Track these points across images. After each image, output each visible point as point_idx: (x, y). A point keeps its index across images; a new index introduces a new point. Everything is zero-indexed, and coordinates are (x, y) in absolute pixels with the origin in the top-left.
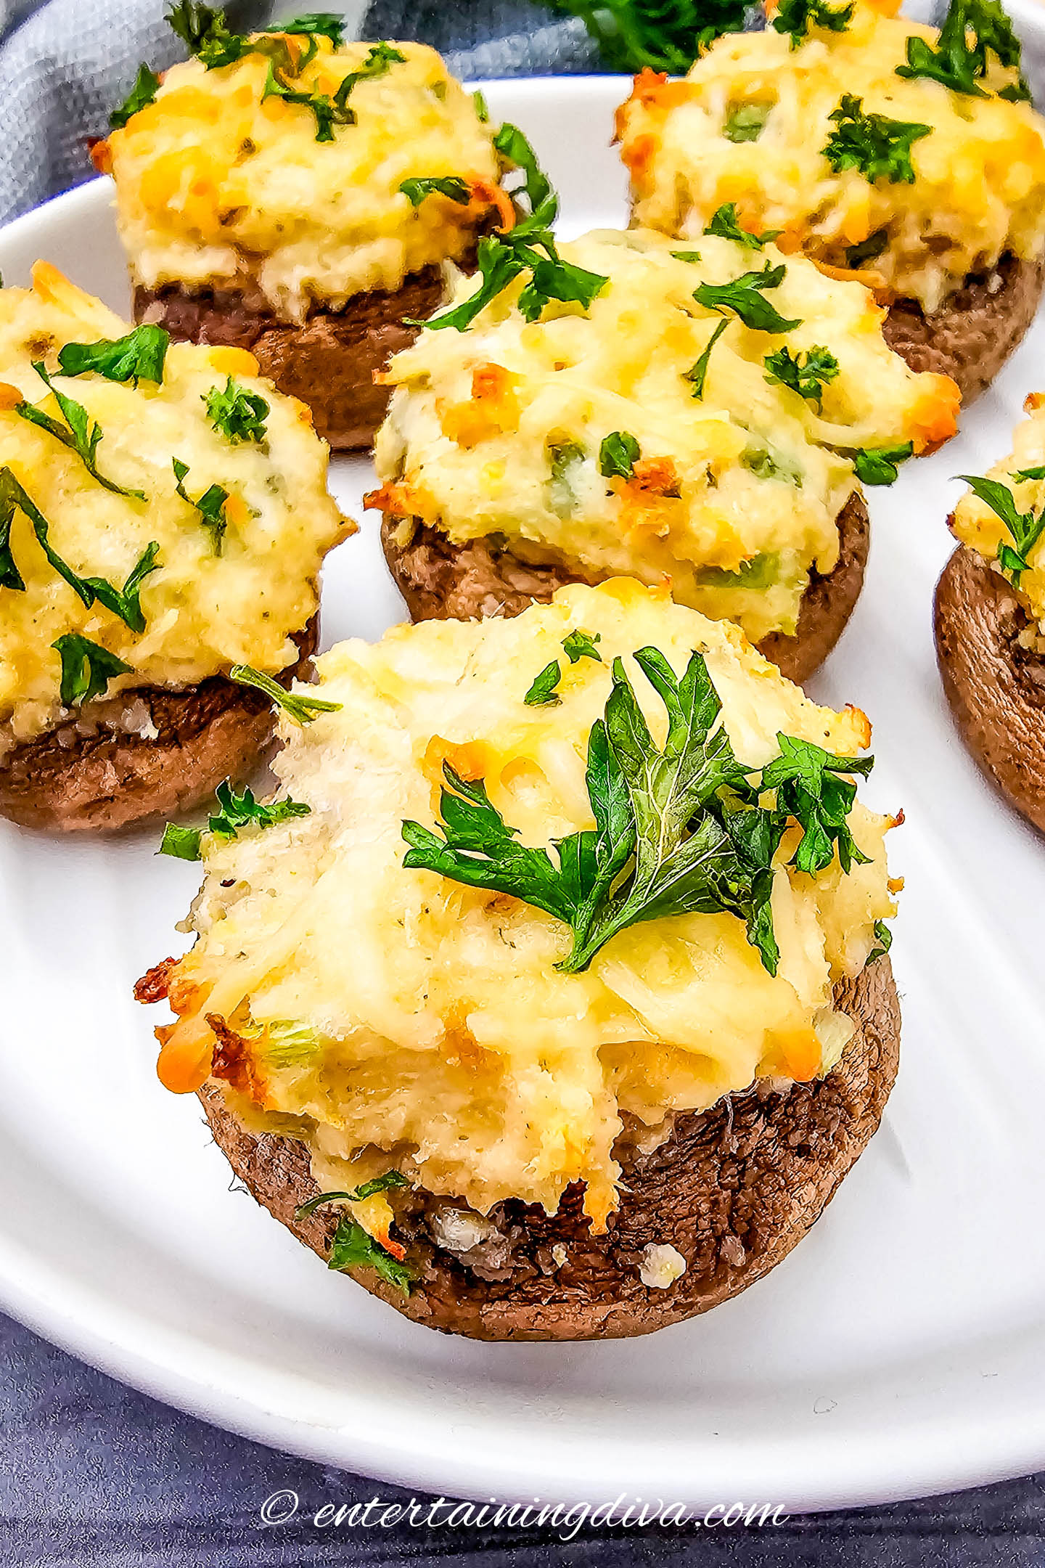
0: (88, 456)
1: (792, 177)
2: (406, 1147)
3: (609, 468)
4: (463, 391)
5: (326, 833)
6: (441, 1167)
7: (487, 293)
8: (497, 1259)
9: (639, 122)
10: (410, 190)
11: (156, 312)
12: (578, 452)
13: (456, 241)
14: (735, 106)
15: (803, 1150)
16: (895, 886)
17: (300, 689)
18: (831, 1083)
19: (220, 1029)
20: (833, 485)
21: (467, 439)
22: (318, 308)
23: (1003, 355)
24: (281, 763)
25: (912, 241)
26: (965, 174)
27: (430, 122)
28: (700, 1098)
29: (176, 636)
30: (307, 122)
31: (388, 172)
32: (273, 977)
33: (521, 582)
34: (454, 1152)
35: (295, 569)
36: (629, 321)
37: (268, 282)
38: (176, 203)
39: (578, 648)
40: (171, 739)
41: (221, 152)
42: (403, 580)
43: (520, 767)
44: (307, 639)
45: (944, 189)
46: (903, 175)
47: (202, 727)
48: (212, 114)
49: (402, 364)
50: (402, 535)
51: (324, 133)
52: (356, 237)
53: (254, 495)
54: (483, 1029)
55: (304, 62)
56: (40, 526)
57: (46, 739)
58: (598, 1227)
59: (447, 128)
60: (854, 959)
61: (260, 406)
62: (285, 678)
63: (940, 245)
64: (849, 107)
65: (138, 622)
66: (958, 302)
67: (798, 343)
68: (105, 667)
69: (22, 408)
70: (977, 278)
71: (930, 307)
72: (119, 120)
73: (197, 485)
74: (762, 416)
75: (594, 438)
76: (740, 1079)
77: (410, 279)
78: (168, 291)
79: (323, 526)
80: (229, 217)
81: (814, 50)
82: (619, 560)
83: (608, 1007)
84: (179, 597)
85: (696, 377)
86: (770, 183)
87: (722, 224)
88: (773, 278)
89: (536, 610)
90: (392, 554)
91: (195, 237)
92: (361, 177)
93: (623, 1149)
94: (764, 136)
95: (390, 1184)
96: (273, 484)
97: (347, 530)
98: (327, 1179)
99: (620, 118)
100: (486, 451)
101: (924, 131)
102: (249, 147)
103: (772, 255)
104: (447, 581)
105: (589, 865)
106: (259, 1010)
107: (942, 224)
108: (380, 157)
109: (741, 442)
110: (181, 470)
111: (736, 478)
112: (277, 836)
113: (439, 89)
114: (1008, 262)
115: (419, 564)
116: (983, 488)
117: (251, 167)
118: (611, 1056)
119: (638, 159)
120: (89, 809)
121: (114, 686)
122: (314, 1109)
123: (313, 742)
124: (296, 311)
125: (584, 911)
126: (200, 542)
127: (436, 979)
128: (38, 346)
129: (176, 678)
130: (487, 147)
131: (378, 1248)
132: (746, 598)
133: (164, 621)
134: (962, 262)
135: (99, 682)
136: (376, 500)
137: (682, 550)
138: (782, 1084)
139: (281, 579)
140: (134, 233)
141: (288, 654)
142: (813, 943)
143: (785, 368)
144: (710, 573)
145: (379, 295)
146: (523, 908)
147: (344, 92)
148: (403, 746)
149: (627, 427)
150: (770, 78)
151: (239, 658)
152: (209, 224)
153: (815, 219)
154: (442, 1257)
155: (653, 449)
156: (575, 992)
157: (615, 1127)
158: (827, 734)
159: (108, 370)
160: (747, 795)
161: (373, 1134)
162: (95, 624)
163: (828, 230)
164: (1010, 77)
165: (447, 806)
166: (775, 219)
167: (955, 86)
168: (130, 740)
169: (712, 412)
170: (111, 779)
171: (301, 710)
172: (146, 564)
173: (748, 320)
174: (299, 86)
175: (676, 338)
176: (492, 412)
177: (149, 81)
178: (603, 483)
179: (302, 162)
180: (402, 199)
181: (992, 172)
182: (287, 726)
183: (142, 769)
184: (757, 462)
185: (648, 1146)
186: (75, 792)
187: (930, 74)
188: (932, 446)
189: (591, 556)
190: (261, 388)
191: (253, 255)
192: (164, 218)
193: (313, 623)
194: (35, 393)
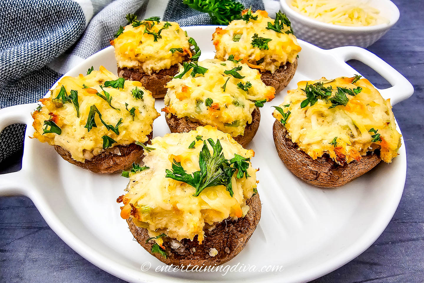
0: (110, 102)
1: (245, 48)
2: (165, 229)
3: (207, 105)
4: (180, 90)
5: (152, 172)
6: (171, 232)
7: (185, 72)
8: (182, 251)
9: (217, 37)
10: (172, 50)
11: (122, 72)
12: (202, 102)
13: (181, 59)
14: (235, 34)
15: (240, 231)
16: (257, 182)
17: (148, 146)
18: (245, 218)
19: (132, 206)
20: (250, 108)
21: (181, 99)
22: (154, 72)
23: (289, 81)
24: (144, 160)
25: (268, 60)
26: (278, 48)
27: (176, 38)
28: (219, 220)
29: (125, 136)
30: (152, 38)
31: (168, 47)
32: (142, 197)
33: (192, 125)
34: (174, 229)
35: (148, 123)
36: (211, 77)
37: (144, 68)
38: (127, 53)
39: (199, 138)
40: (123, 155)
41: (136, 44)
42: (169, 125)
43: (187, 160)
44: (150, 136)
45: (274, 51)
46: (266, 48)
47: (129, 153)
48: (134, 36)
49: (169, 84)
50: (169, 116)
51: (156, 40)
52: (161, 59)
53: (141, 109)
54: (179, 206)
55: (152, 26)
56: (100, 115)
57: (99, 155)
58: (200, 243)
59: (179, 39)
60: (250, 195)
61: (142, 93)
62: (145, 144)
63: (274, 61)
64: (256, 36)
65: (118, 133)
66: (278, 71)
67: (244, 81)
68: (111, 141)
69: (97, 93)
70: (282, 66)
71: (273, 72)
72: (116, 36)
73: (130, 108)
74: (237, 95)
75: (204, 99)
76: (227, 216)
77: (172, 67)
78: (125, 69)
79: (154, 114)
80: (137, 55)
81: (250, 24)
82: (210, 122)
83: (202, 203)
84: (126, 128)
85: (224, 88)
86: (241, 49)
87: (231, 58)
88: (240, 69)
89: (192, 132)
90: (167, 120)
91: (130, 59)
92: (163, 48)
93: (206, 229)
94: (240, 40)
95: (163, 236)
96: (144, 107)
97: (158, 115)
98: (151, 235)
99: (213, 36)
100: (185, 101)
101: (270, 40)
102: (141, 42)
103: (240, 65)
104: (178, 125)
105: (199, 177)
106: (139, 203)
107: (274, 57)
108: (166, 45)
109: (232, 99)
110: (127, 105)
111: (231, 107)
112: (143, 173)
113: (178, 31)
114: (288, 64)
115: (172, 121)
116: (277, 108)
117: (141, 46)
118: (203, 212)
119: (216, 44)
120: (107, 169)
121: (113, 145)
122: (149, 221)
123: (150, 156)
124: (149, 72)
125: (198, 185)
126: (130, 118)
127: (171, 197)
128: (100, 82)
129: (125, 143)
130: (187, 42)
131: (160, 248)
132: (233, 129)
133: (123, 133)
134: (279, 64)
135: (110, 145)
136: (164, 110)
137: (221, 120)
138: (236, 218)
139: (145, 125)
140: (118, 58)
141: (147, 139)
142: (241, 192)
143: (241, 86)
144: (226, 124)
145: (166, 69)
146: (187, 185)
147: (160, 32)
148: (166, 156)
149: (210, 97)
150: (242, 29)
151: (137, 140)
152: (133, 57)
153: (250, 56)
154: (173, 251)
155: (215, 101)
156: (196, 200)
157: (204, 224)
158: (245, 154)
159: (113, 86)
160: (228, 165)
161: (160, 226)
162: (110, 133)
163: (252, 58)
164: (289, 29)
165: (173, 166)
166: (242, 56)
167: (277, 31)
168: (116, 155)
169: (227, 94)
170: (112, 163)
171: (148, 150)
172: (120, 122)
173: (234, 76)
174: (151, 31)
175: (220, 80)
176: (185, 94)
177: (122, 29)
178: (206, 107)
179: (151, 45)
180: (170, 52)
181: (283, 47)
182: (146, 153)
183: (118, 161)
184: (236, 103)
185: (211, 229)
186: (105, 166)
187: (272, 29)
188: (270, 100)
189: (204, 121)
190: (142, 89)
191: (141, 62)
192: (124, 55)
193: (151, 133)
194: (100, 91)
